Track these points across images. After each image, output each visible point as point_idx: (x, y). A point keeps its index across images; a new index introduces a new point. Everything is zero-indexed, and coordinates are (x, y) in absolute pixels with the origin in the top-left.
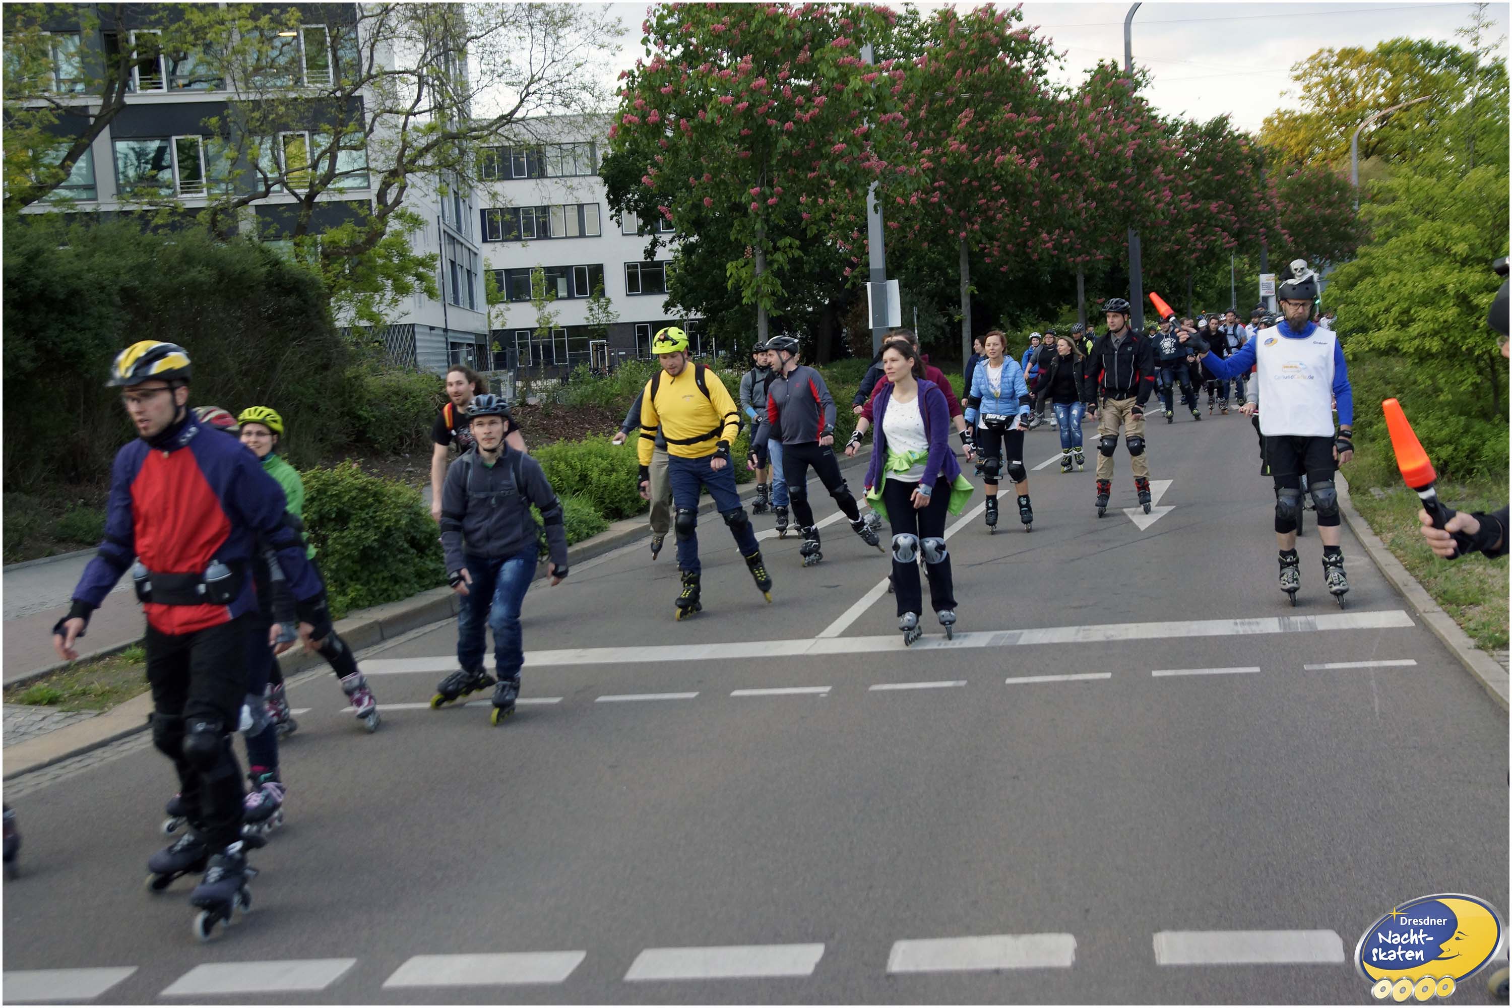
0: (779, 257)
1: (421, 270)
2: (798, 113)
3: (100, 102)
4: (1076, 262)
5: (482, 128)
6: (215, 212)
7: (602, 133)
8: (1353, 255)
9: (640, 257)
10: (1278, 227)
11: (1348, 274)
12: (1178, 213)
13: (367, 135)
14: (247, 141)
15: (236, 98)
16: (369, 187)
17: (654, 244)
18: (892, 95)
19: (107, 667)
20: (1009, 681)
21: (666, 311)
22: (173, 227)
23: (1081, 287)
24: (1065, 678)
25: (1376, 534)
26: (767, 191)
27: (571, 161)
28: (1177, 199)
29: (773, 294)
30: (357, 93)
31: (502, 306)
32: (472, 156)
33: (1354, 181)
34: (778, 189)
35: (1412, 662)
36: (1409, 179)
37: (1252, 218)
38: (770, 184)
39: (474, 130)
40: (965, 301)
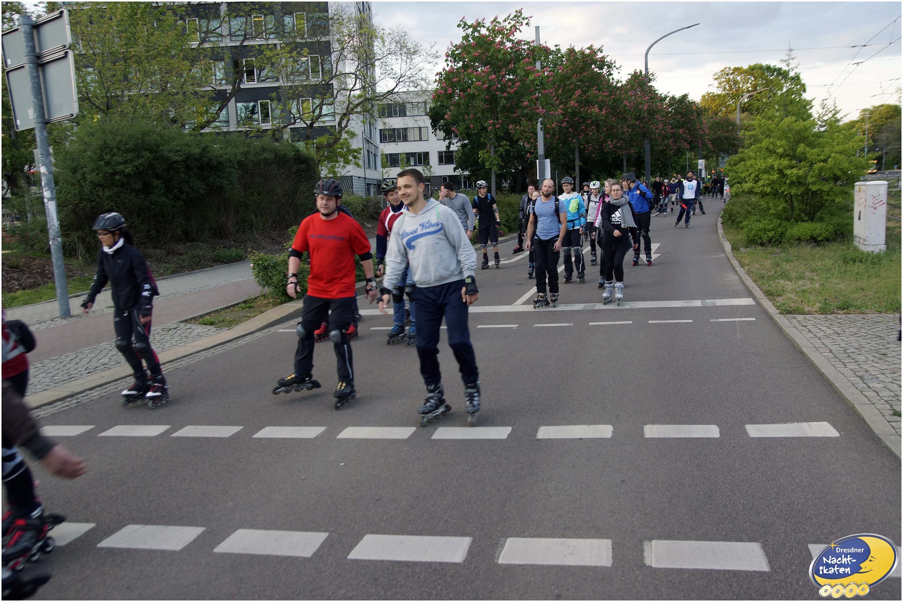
0: (501, 149)
1: (355, 154)
2: (509, 89)
3: (231, 88)
4: (623, 153)
5: (381, 96)
6: (274, 131)
7: (428, 98)
8: (737, 152)
9: (444, 149)
10: (707, 140)
11: (735, 160)
12: (666, 134)
13: (334, 99)
14: (287, 102)
15: (283, 85)
16: (335, 120)
17: (450, 143)
18: (548, 82)
19: (232, 311)
20: (590, 324)
21: (454, 171)
22: (258, 137)
23: (625, 163)
24: (613, 323)
25: (742, 267)
26: (496, 122)
27: (416, 110)
28: (665, 128)
29: (498, 164)
30: (330, 82)
31: (388, 169)
32: (376, 107)
33: (738, 122)
34: (500, 121)
35: (754, 319)
36: (760, 121)
37: (696, 137)
38: (497, 119)
39: (377, 97)
40: (577, 169)
